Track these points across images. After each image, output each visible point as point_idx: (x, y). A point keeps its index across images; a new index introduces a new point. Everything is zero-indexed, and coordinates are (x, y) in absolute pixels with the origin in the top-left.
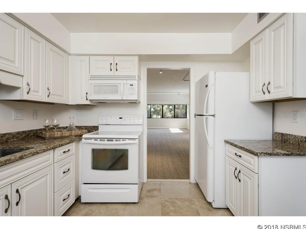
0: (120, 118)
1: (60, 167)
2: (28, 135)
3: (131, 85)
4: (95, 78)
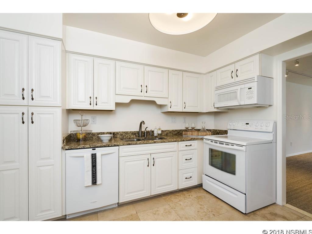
0: (247, 124)
1: (183, 155)
2: (179, 133)
3: (249, 89)
4: (218, 88)
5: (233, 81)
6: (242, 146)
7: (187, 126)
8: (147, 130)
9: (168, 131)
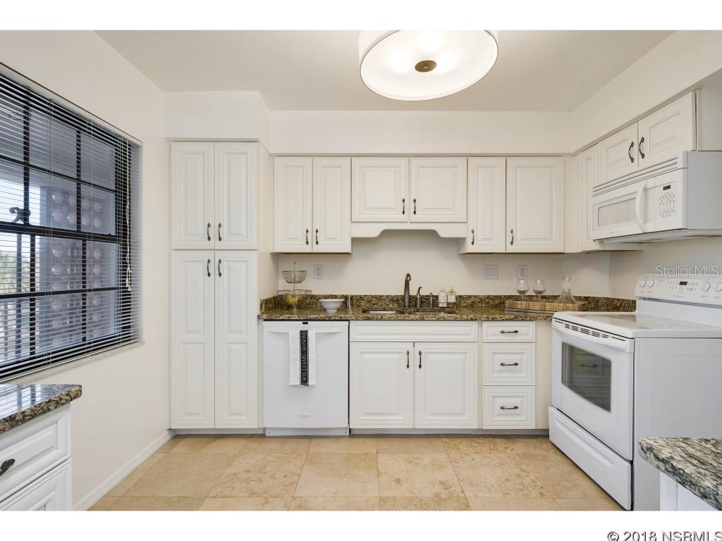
0: (681, 283)
1: (494, 353)
3: (665, 189)
4: (599, 190)
5: (634, 167)
6: (622, 338)
7: (522, 286)
8: (423, 293)
9: (476, 297)
